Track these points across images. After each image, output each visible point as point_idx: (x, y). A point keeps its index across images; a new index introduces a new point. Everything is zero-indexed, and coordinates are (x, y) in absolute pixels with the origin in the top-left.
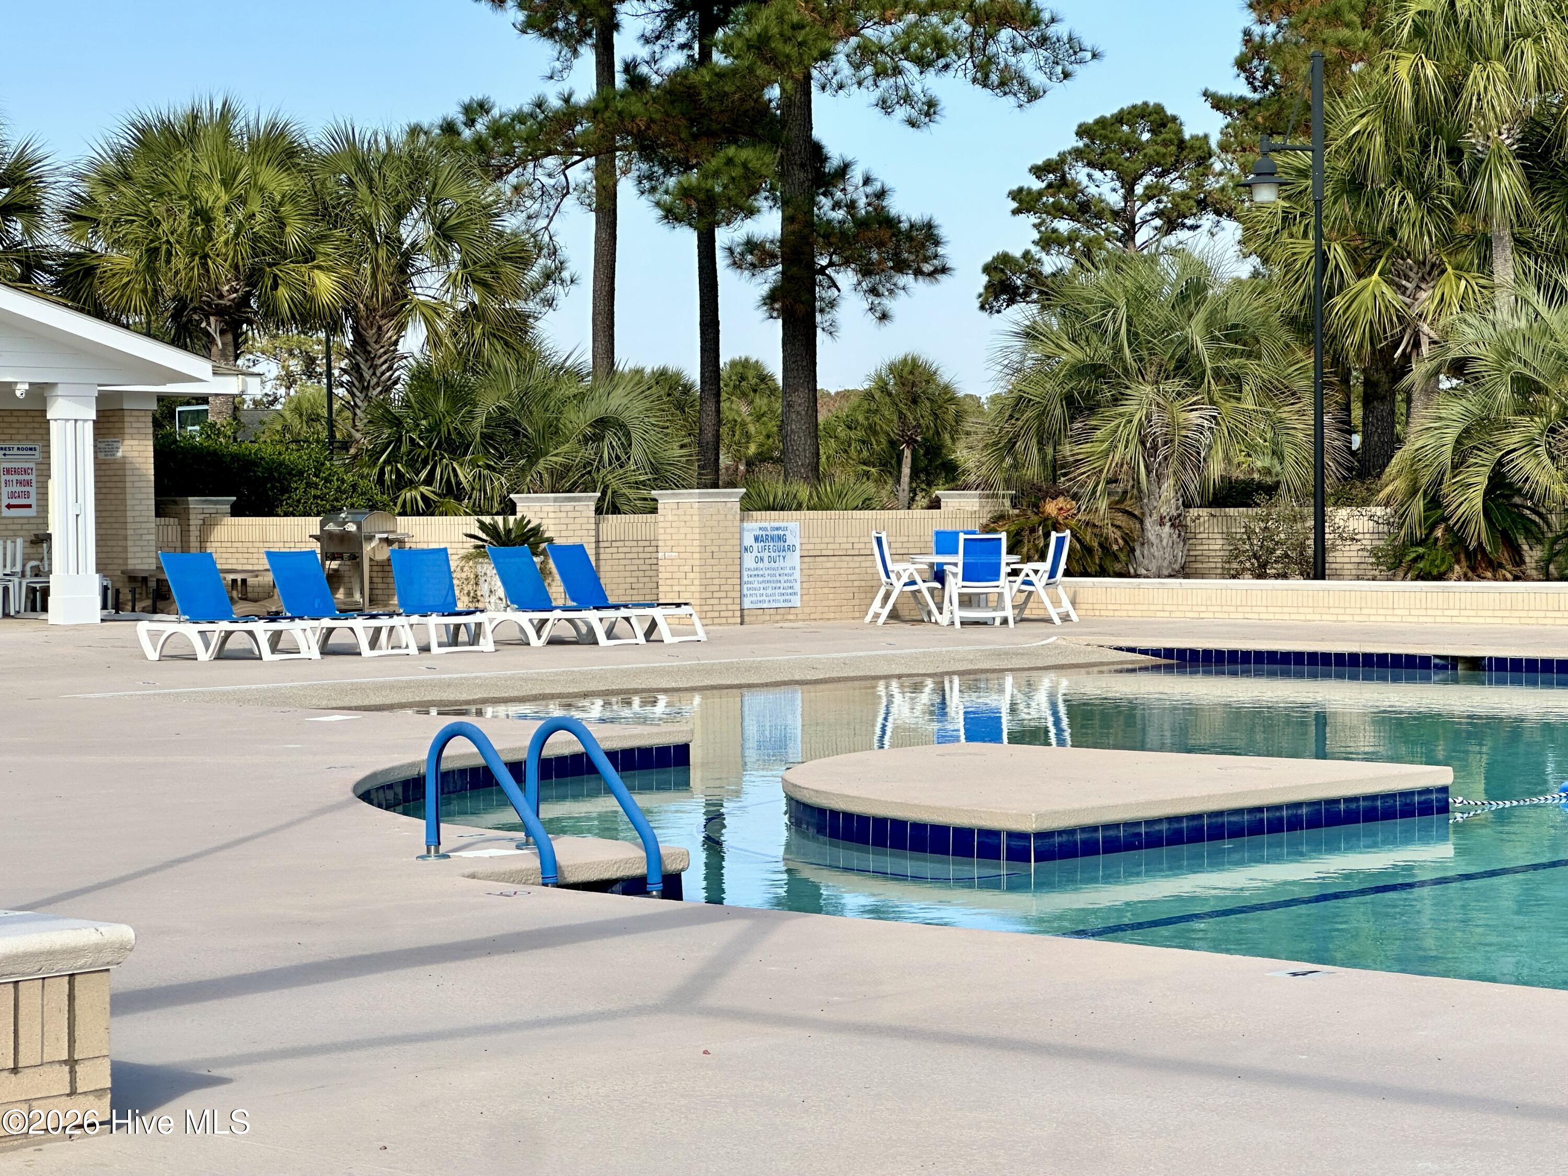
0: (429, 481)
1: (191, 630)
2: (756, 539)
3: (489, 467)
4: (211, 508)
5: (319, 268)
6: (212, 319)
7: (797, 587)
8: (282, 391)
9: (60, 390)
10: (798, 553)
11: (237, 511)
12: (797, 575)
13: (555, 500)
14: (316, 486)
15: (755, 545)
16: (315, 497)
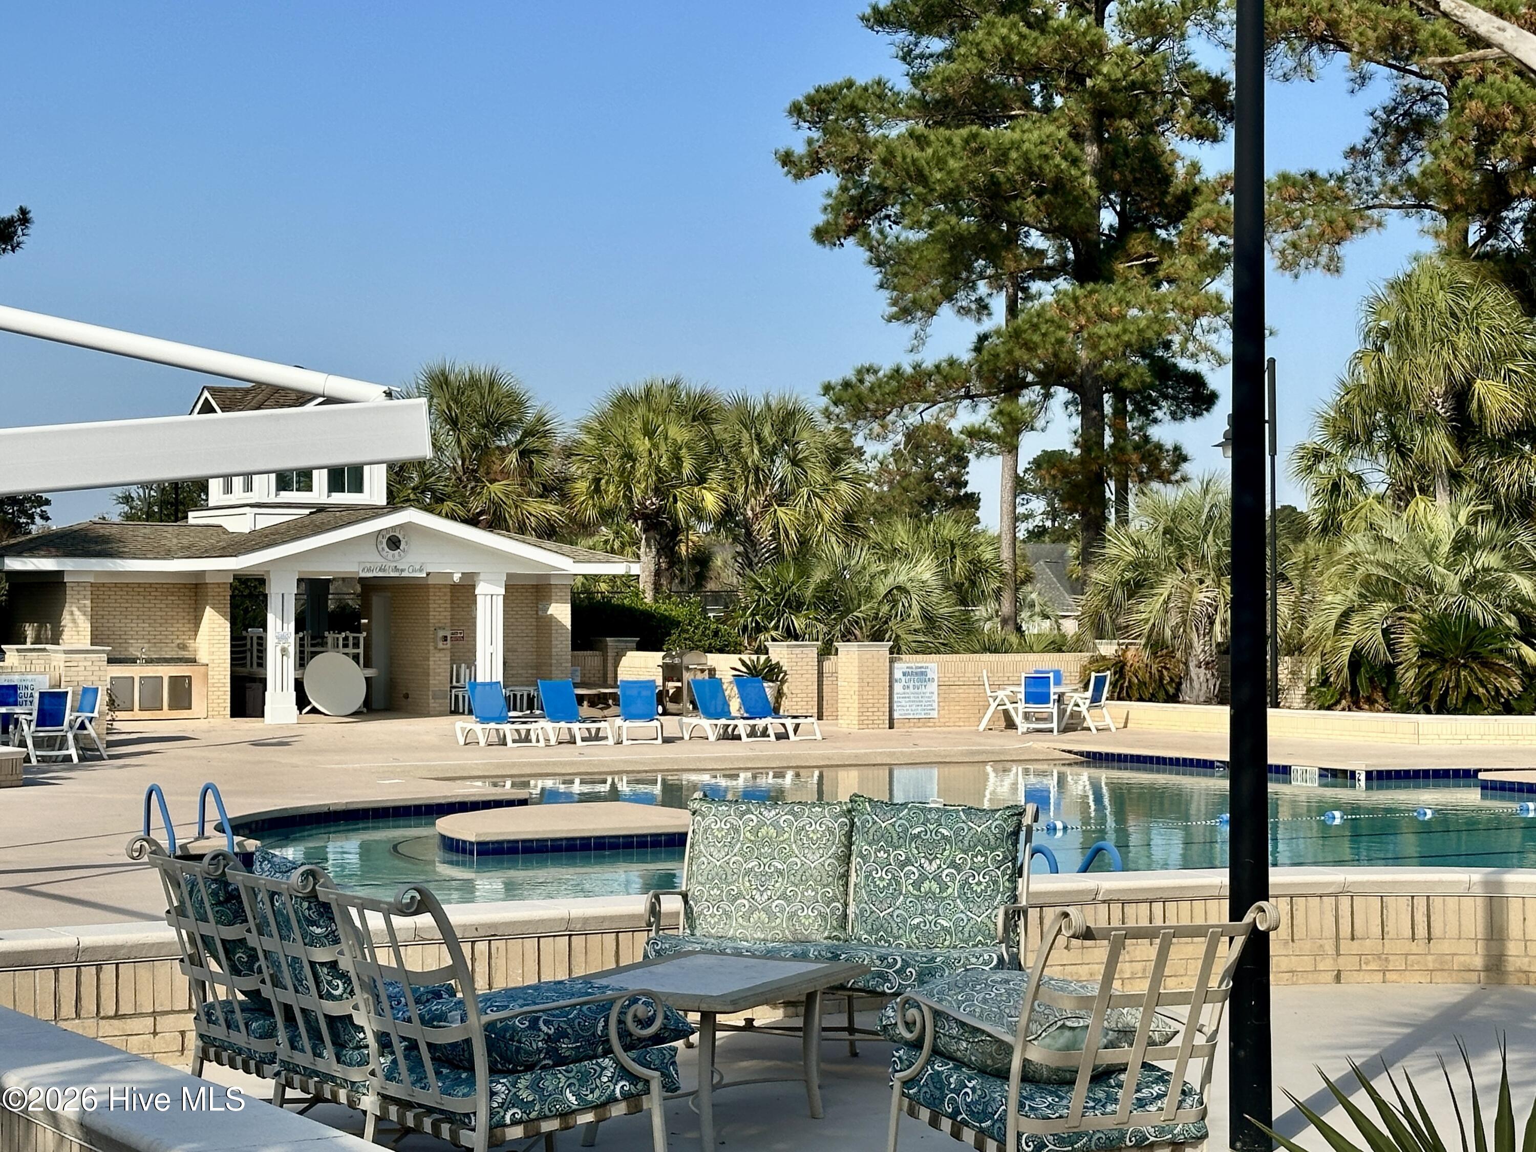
2: (904, 674)
4: (622, 645)
5: (705, 488)
6: (640, 522)
7: (935, 705)
9: (481, 577)
10: (936, 683)
11: (641, 647)
12: (935, 697)
15: (903, 678)
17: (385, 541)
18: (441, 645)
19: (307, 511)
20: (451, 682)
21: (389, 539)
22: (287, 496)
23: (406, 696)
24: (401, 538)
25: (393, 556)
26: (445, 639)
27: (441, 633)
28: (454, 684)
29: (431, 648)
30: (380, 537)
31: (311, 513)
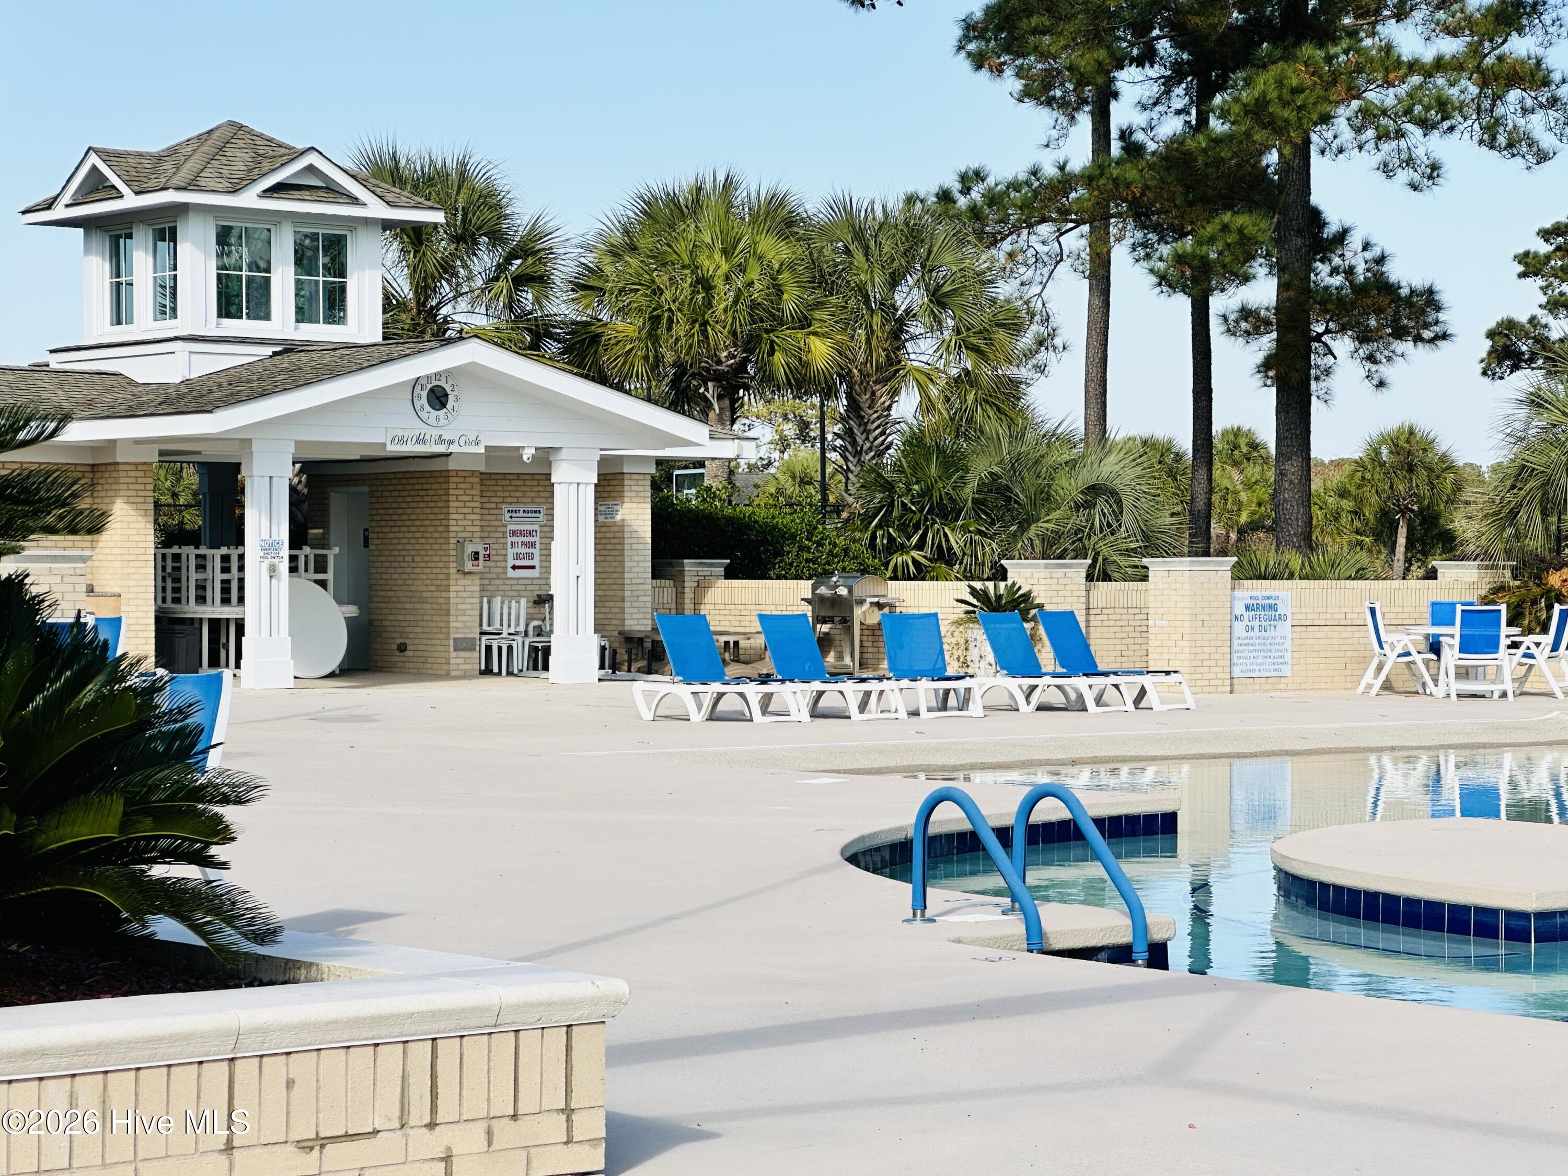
0: (920, 546)
1: (683, 691)
2: (1247, 608)
3: (980, 532)
4: (705, 571)
5: (815, 334)
6: (710, 384)
7: (1288, 656)
8: (776, 455)
9: (563, 455)
10: (1289, 623)
11: (730, 574)
12: (1288, 644)
13: (1046, 567)
14: (808, 549)
15: (1246, 614)
16: (807, 561)
17: (424, 394)
18: (469, 566)
19: (269, 351)
20: (481, 625)
21: (432, 391)
22: (232, 327)
23: (402, 648)
24: (448, 390)
25: (438, 419)
26: (476, 556)
27: (470, 548)
28: (485, 627)
29: (453, 571)
30: (418, 387)
31: (275, 354)
